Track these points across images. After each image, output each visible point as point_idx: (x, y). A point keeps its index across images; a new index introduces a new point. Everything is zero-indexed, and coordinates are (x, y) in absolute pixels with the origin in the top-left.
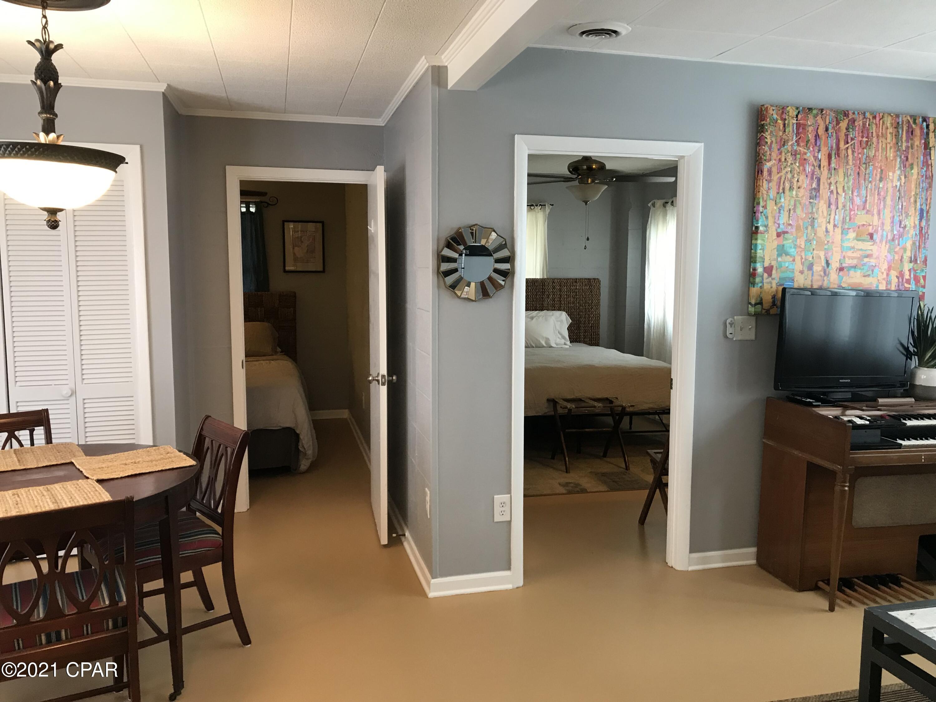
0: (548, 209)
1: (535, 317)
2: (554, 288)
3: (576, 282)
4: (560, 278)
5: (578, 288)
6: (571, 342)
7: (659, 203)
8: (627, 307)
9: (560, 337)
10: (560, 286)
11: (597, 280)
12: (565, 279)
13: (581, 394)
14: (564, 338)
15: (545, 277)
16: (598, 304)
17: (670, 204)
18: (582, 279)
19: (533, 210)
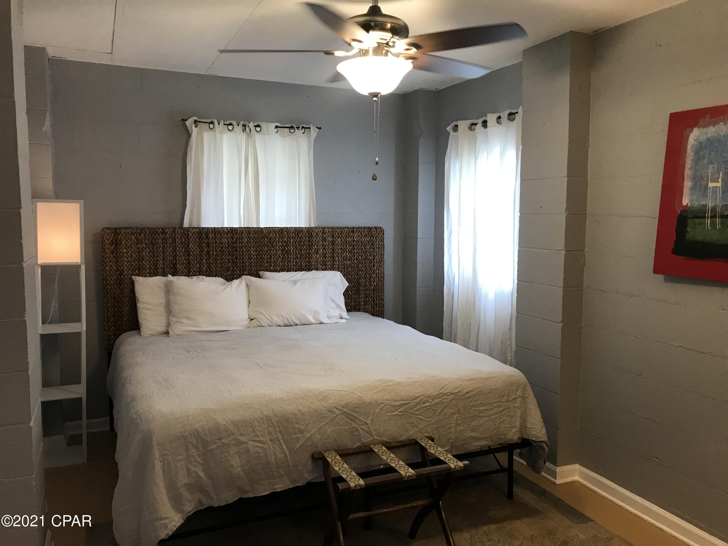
0: (314, 132)
1: (299, 280)
2: (324, 240)
3: (353, 232)
4: (332, 226)
5: (355, 239)
6: (348, 310)
7: (463, 125)
8: (418, 264)
9: (334, 305)
10: (333, 237)
11: (379, 229)
12: (338, 228)
13: (372, 438)
14: (338, 306)
15: (313, 225)
16: (381, 261)
17: (479, 126)
18: (361, 228)
19: (293, 134)
